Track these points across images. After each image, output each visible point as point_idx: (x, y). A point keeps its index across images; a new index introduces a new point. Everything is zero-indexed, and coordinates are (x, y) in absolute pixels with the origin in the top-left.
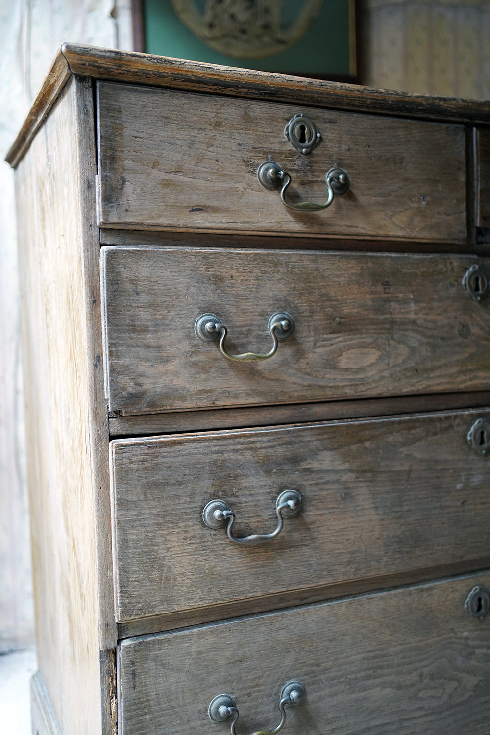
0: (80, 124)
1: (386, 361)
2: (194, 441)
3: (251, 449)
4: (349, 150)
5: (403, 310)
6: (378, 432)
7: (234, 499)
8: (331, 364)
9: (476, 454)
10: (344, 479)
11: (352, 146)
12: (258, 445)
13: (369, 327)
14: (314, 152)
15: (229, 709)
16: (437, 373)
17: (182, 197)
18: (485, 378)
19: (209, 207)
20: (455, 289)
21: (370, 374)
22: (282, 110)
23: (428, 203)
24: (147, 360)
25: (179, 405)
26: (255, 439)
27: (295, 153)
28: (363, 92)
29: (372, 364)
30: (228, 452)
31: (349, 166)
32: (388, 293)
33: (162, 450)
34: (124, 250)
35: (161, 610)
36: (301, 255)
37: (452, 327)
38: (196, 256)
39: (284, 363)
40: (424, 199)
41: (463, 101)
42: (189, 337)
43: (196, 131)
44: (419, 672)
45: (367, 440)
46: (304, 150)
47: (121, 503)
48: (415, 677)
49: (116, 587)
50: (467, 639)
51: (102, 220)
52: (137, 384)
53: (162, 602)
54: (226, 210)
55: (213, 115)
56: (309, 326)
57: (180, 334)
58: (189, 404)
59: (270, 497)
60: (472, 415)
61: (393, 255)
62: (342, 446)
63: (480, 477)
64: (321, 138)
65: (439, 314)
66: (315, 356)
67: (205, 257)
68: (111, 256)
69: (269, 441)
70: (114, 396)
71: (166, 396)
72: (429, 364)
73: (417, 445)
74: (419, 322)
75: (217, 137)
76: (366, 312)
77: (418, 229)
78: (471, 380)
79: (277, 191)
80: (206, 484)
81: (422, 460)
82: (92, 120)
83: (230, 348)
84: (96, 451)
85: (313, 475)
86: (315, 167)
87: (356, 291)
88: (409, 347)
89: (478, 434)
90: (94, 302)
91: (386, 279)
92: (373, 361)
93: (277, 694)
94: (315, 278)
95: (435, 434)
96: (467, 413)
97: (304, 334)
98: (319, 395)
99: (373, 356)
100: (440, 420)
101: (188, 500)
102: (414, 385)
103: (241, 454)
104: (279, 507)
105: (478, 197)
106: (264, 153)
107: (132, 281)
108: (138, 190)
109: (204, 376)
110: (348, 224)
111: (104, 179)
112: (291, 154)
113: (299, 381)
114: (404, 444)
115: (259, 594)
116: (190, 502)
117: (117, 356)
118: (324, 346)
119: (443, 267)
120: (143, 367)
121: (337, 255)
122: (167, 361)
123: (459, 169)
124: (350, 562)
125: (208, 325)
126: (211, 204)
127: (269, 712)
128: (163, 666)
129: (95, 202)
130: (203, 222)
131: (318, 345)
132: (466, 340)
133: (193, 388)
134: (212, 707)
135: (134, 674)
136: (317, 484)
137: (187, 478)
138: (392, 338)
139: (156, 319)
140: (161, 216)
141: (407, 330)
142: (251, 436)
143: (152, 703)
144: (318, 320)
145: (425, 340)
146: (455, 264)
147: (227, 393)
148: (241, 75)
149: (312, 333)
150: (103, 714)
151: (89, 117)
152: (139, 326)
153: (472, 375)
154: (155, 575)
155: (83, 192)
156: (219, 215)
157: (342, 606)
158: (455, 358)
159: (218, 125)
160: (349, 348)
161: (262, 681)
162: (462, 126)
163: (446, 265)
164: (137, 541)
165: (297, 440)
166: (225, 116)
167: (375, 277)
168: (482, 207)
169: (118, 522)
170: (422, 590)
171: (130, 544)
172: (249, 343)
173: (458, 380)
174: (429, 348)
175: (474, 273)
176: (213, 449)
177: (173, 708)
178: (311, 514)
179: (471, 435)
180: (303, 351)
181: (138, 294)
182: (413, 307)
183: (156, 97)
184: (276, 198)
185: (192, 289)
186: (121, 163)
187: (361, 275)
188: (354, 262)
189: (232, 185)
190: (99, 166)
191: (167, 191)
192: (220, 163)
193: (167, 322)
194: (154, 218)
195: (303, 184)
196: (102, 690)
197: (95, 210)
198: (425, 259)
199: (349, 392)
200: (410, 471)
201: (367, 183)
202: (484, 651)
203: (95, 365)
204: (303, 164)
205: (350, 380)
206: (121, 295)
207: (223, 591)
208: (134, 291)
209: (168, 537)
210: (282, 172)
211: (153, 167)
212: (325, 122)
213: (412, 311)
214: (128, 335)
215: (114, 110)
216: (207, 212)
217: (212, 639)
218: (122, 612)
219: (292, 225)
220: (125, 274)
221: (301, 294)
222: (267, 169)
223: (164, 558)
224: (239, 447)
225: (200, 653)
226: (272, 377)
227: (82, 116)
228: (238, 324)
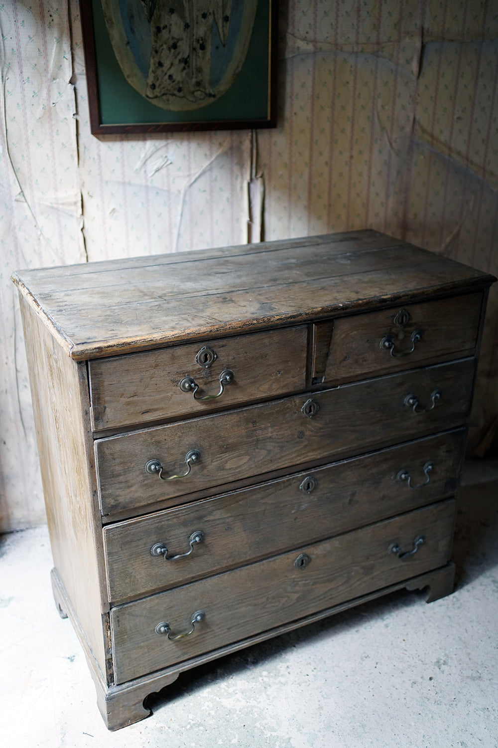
0: (80, 385)
1: (253, 460)
2: (146, 520)
3: (177, 517)
4: (234, 359)
5: (264, 433)
6: (247, 495)
7: (167, 542)
8: (221, 468)
9: (305, 494)
10: (227, 521)
11: (235, 356)
12: (180, 515)
13: (243, 446)
14: (213, 365)
15: (166, 629)
16: (284, 459)
17: (137, 408)
18: (312, 455)
19: (152, 409)
20: (296, 415)
21: (244, 468)
22: (194, 347)
23: (282, 375)
24: (121, 488)
25: (137, 505)
26: (179, 512)
27: (202, 368)
28: (243, 327)
29: (245, 463)
30: (164, 521)
31: (234, 367)
32: (255, 427)
33: (129, 527)
34: (107, 441)
35: (131, 594)
36: (204, 420)
37: (293, 435)
38: (145, 435)
39: (195, 474)
40: (279, 373)
41: (306, 314)
42: (142, 473)
43: (144, 372)
44: (266, 597)
46: (207, 367)
47: (109, 554)
48: (264, 599)
49: (109, 589)
50: (294, 578)
51: (94, 430)
52: (115, 500)
53: (131, 591)
54: (162, 409)
55: (154, 362)
56: (208, 454)
57: (138, 473)
58: (142, 504)
59: (186, 537)
60: (303, 475)
61: (259, 406)
62: (226, 506)
63: (306, 505)
64: (217, 357)
65: (286, 430)
66: (212, 466)
67: (150, 433)
68: (100, 445)
69: (186, 512)
70: (104, 508)
71: (131, 502)
72: (278, 456)
73: (270, 497)
74: (274, 437)
75: (156, 372)
76: (242, 439)
77: (274, 390)
78: (304, 458)
79: (190, 392)
80: (153, 538)
81: (272, 504)
82: (87, 381)
83: (165, 474)
84: (96, 533)
85: (211, 522)
86: (213, 373)
87: (236, 430)
88: (267, 450)
89: (306, 485)
90: (92, 467)
91: (255, 420)
92: (245, 461)
93: (190, 618)
94: (212, 429)
95: (281, 490)
96: (300, 475)
97: (206, 458)
98: (214, 484)
99: (246, 459)
100: (284, 482)
101: (143, 546)
102: (269, 468)
103: (171, 521)
104: (191, 542)
105: (314, 361)
106: (183, 373)
107: (111, 454)
108: (113, 410)
109: (150, 489)
110: (232, 398)
111: (94, 409)
112: (199, 370)
113: (203, 480)
114: (262, 499)
115: (181, 579)
116: (144, 547)
117: (105, 490)
118: (217, 461)
119: (289, 405)
120: (118, 492)
121: (225, 415)
122: (131, 486)
123: (302, 351)
124: (229, 558)
125: (153, 467)
126: (153, 408)
127: (186, 625)
128: (133, 615)
129: (90, 420)
130: (149, 417)
131: (213, 461)
132: (302, 439)
133: (144, 496)
134: (157, 628)
135: (118, 621)
136: (212, 526)
137: (142, 537)
138: (257, 448)
139: (125, 469)
140: (125, 421)
141: (266, 442)
142: (176, 511)
143: (128, 631)
144: (213, 450)
146: (297, 401)
147: (163, 494)
148: (170, 339)
149: (210, 456)
150: (104, 637)
151: (85, 380)
152: (116, 474)
153: (305, 455)
154: (127, 581)
155: (83, 417)
156: (158, 412)
157: (226, 576)
159: (157, 366)
160: (232, 458)
161: (182, 614)
162: (306, 326)
163: (291, 404)
164: (118, 568)
165: (201, 508)
166: (161, 360)
167: (247, 420)
168: (316, 367)
169: (108, 562)
170: (270, 561)
171: (115, 570)
172: (175, 469)
174: (279, 448)
175: (309, 404)
176: (156, 521)
177: (138, 631)
178: (208, 540)
179: (301, 486)
180: (205, 466)
181: (115, 460)
182: (270, 430)
183: (121, 361)
184: (190, 395)
185: (144, 451)
186: (103, 399)
187: (239, 421)
188: (236, 415)
189: (165, 395)
190: (91, 403)
191: (129, 407)
192: (158, 385)
193: (131, 469)
194: (122, 422)
195: (206, 384)
196: (103, 628)
197: (90, 424)
198: (279, 403)
199: (231, 479)
200: (264, 510)
201: (244, 373)
202: (303, 582)
203: (94, 495)
204: (206, 373)
205: (232, 473)
206: (106, 462)
207: (163, 581)
208: (113, 458)
209: (133, 564)
210: (193, 384)
211: (121, 397)
212: (219, 347)
213: (270, 432)
214: (110, 479)
215: (99, 374)
216: (151, 412)
217: (156, 601)
218: (112, 598)
219: (199, 407)
220: (107, 452)
221: (205, 439)
222: (185, 383)
223: (132, 573)
224: (169, 518)
225: (151, 607)
226: (188, 481)
227: (81, 380)
228: (169, 461)
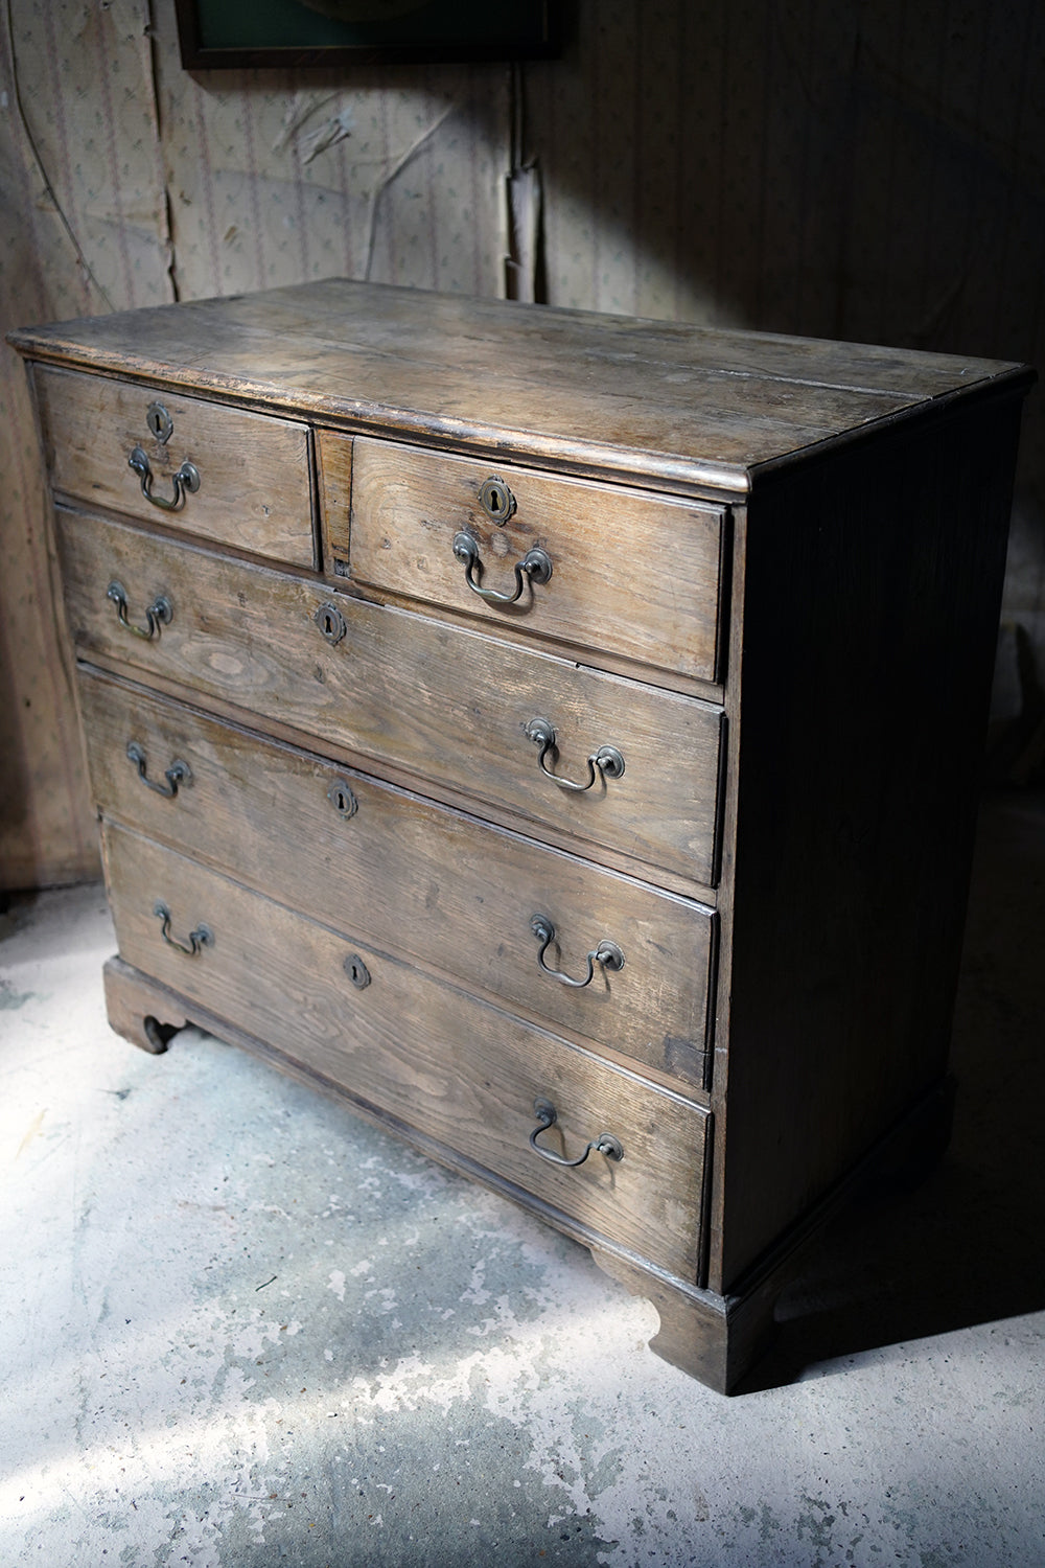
1: (250, 677)
3: (154, 712)
5: (258, 630)
7: (146, 748)
8: (204, 661)
10: (220, 774)
12: (158, 711)
13: (232, 636)
16: (296, 709)
18: (346, 737)
20: (307, 623)
21: (238, 684)
23: (271, 517)
29: (238, 674)
30: (139, 706)
32: (244, 606)
37: (306, 665)
39: (170, 646)
40: (267, 513)
44: (303, 995)
45: (238, 748)
50: (347, 998)
56: (183, 617)
59: (168, 759)
60: (332, 770)
62: (216, 742)
63: (343, 842)
65: (292, 646)
66: (191, 648)
69: (165, 710)
72: (287, 696)
73: (279, 775)
74: (274, 647)
76: (227, 621)
77: (261, 544)
78: (329, 730)
80: (129, 726)
81: (284, 793)
83: (132, 617)
85: (198, 759)
87: (216, 595)
88: (268, 671)
89: (337, 796)
91: (241, 591)
94: (183, 571)
95: (295, 772)
96: (328, 765)
97: (181, 624)
100: (300, 760)
101: (119, 732)
102: (275, 712)
103: (147, 713)
114: (268, 769)
115: (170, 837)
116: (120, 735)
118: (198, 641)
119: (296, 592)
131: (192, 637)
136: (201, 768)
138: (251, 655)
141: (263, 651)
144: (189, 615)
145: (282, 669)
146: (307, 594)
149: (186, 625)
158: (313, 700)
160: (217, 650)
161: (184, 909)
163: (298, 591)
165: (183, 720)
167: (231, 586)
170: (303, 922)
173: (318, 726)
174: (286, 679)
178: (198, 791)
180: (182, 640)
182: (267, 629)
187: (219, 580)
188: (213, 564)
198: (277, 580)
200: (274, 798)
205: (222, 682)
213: (267, 633)
221: (175, 585)
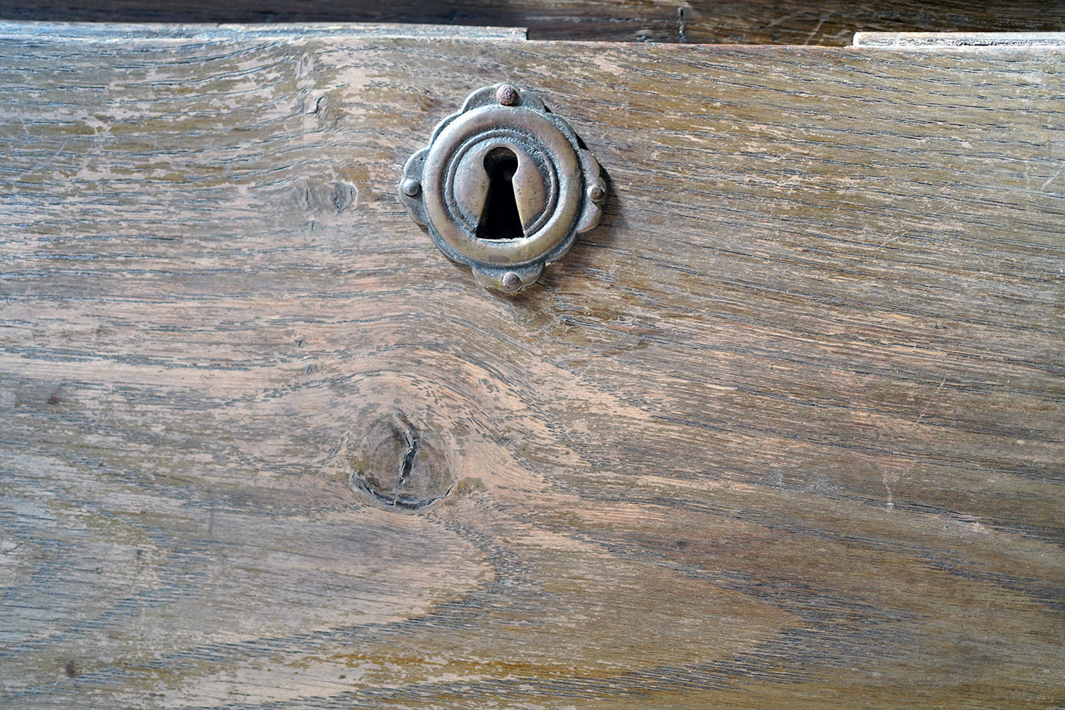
20: (349, 219)
37: (313, 439)
65: (223, 364)
74: (88, 402)
132: (413, 521)
145: (126, 502)
158: (332, 616)
174: (149, 550)
